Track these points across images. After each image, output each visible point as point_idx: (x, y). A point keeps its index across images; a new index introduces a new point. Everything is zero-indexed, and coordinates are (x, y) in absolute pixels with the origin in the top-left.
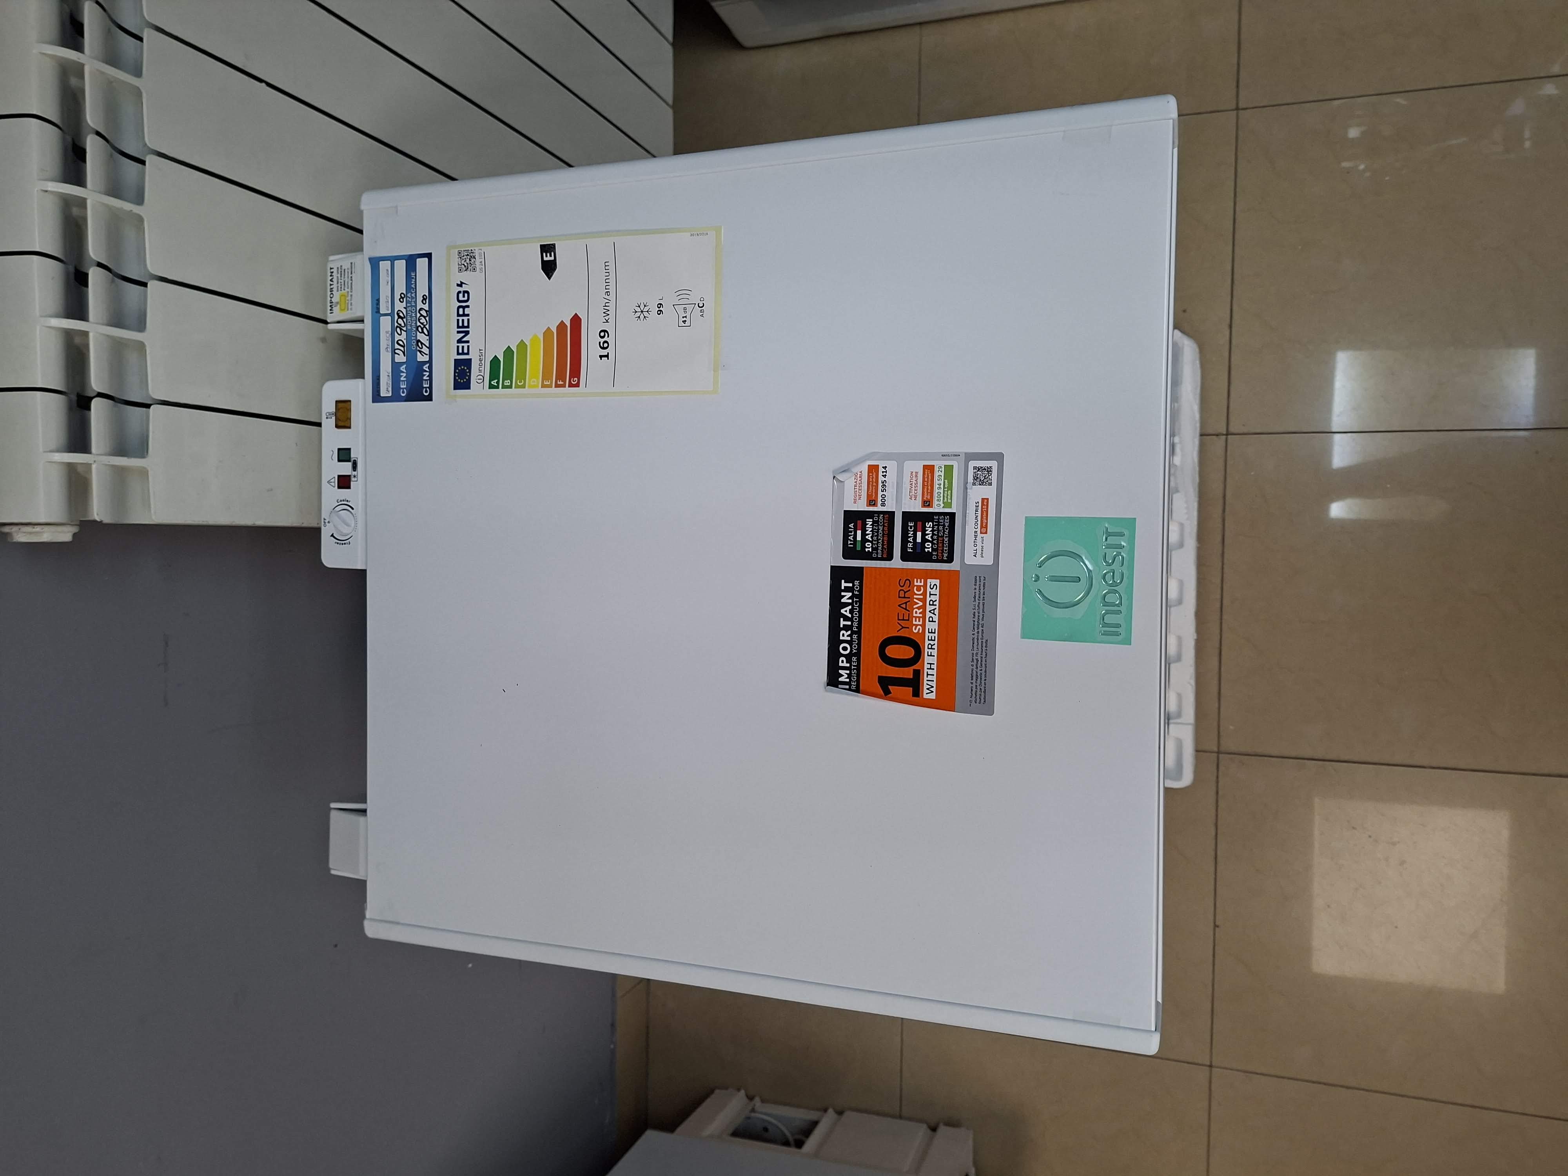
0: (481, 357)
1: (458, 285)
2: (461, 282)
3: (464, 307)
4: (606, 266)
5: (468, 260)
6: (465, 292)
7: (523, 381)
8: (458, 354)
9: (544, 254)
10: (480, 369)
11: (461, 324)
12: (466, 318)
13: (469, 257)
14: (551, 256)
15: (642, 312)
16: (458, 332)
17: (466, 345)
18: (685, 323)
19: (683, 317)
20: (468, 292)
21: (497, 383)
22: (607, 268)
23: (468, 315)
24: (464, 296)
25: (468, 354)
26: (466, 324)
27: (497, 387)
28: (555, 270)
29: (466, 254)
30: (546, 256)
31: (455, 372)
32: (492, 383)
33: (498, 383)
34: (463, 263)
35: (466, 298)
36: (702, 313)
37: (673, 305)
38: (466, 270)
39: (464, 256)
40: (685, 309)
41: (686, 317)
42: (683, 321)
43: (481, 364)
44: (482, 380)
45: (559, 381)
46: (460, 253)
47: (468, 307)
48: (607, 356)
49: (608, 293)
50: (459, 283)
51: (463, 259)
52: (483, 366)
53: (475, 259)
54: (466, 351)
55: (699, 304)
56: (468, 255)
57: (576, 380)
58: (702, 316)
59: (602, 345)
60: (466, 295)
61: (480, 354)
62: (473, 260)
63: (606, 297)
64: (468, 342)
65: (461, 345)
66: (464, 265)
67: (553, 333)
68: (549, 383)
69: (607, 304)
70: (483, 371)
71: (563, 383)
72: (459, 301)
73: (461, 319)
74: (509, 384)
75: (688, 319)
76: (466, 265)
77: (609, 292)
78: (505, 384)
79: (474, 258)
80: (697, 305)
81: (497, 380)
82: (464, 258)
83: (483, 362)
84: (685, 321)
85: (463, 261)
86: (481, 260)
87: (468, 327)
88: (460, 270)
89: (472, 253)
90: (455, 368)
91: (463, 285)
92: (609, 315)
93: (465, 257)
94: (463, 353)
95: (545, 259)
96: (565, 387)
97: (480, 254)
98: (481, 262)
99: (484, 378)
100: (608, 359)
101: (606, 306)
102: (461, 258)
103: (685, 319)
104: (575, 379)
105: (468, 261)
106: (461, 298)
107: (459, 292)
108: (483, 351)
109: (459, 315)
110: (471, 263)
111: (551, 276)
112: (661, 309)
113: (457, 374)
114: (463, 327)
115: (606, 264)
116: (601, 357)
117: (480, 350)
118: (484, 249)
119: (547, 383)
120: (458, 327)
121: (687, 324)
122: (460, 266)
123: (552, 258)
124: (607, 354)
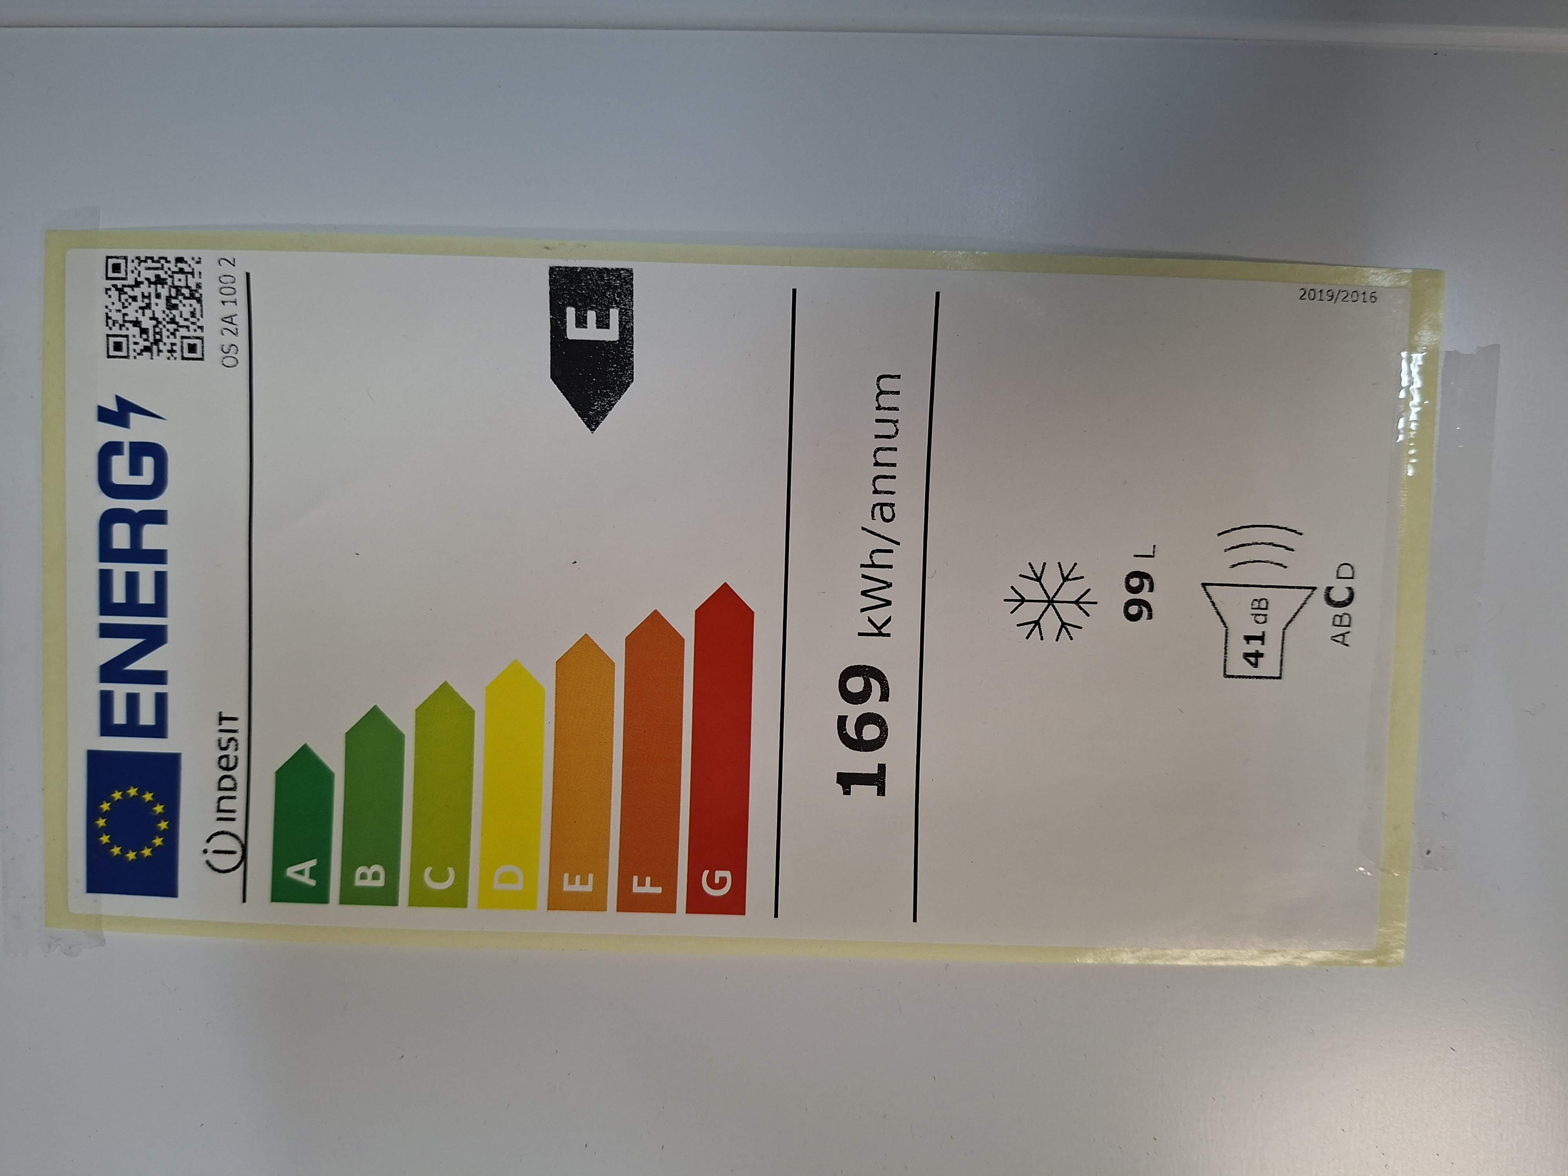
0: (230, 752)
1: (104, 415)
2: (120, 401)
3: (137, 521)
4: (881, 392)
5: (162, 302)
6: (140, 450)
7: (451, 870)
8: (108, 728)
9: (571, 312)
10: (225, 805)
11: (119, 596)
12: (146, 572)
13: (164, 291)
14: (603, 323)
15: (1051, 602)
16: (107, 631)
17: (147, 693)
18: (1255, 665)
19: (1248, 638)
20: (157, 452)
21: (313, 873)
22: (885, 400)
23: (158, 556)
24: (135, 469)
25: (159, 730)
26: (146, 596)
27: (319, 895)
28: (624, 387)
29: (151, 275)
30: (581, 322)
31: (93, 812)
32: (291, 872)
33: (321, 873)
34: (131, 317)
35: (147, 478)
36: (1344, 630)
37: (1204, 585)
38: (147, 349)
39: (138, 284)
40: (1260, 608)
41: (1261, 638)
42: (1246, 656)
43: (227, 783)
44: (237, 858)
45: (641, 883)
46: (116, 268)
47: (159, 517)
48: (878, 780)
49: (887, 511)
50: (113, 406)
51: (134, 299)
52: (240, 793)
53: (199, 301)
54: (147, 717)
55: (1329, 589)
56: (160, 281)
57: (723, 880)
58: (1341, 639)
59: (851, 732)
60: (148, 463)
61: (226, 736)
62: (185, 308)
63: (878, 526)
64: (158, 677)
65: (120, 691)
66: (136, 323)
67: (610, 665)
68: (589, 888)
69: (879, 559)
70: (240, 815)
71: (658, 890)
72: (108, 487)
73: (119, 570)
74: (380, 883)
75: (1270, 649)
76: (147, 324)
77: (892, 505)
78: (358, 883)
79: (194, 295)
80: (1320, 594)
81: (313, 863)
82: (137, 292)
83: (239, 773)
84: (1258, 655)
85: (135, 305)
86: (229, 309)
87: (159, 608)
88: (118, 347)
89: (181, 271)
90: (94, 796)
91: (133, 417)
92: (888, 603)
93: (145, 288)
94: (132, 729)
95: (573, 333)
96: (672, 909)
97: (225, 284)
98: (229, 319)
99: (244, 848)
100: (881, 792)
101: (873, 565)
102: (121, 291)
103: (1255, 646)
104: (719, 874)
105: (159, 307)
106: (120, 472)
107: (110, 449)
108: (241, 725)
109: (107, 553)
110: (173, 321)
111: (604, 413)
112: (1143, 595)
113: (101, 822)
114: (132, 607)
115: (886, 384)
116: (846, 781)
117: (221, 719)
118: (247, 260)
119: (577, 887)
120: (107, 606)
121: (1268, 666)
122: (116, 330)
123: (612, 334)
124: (875, 771)
